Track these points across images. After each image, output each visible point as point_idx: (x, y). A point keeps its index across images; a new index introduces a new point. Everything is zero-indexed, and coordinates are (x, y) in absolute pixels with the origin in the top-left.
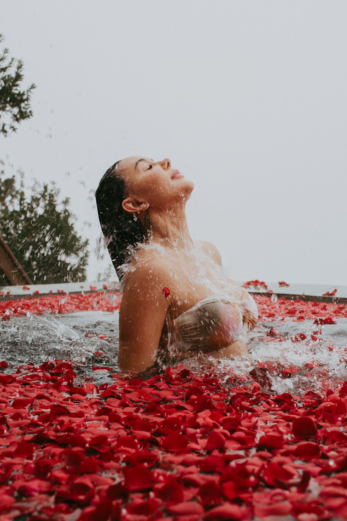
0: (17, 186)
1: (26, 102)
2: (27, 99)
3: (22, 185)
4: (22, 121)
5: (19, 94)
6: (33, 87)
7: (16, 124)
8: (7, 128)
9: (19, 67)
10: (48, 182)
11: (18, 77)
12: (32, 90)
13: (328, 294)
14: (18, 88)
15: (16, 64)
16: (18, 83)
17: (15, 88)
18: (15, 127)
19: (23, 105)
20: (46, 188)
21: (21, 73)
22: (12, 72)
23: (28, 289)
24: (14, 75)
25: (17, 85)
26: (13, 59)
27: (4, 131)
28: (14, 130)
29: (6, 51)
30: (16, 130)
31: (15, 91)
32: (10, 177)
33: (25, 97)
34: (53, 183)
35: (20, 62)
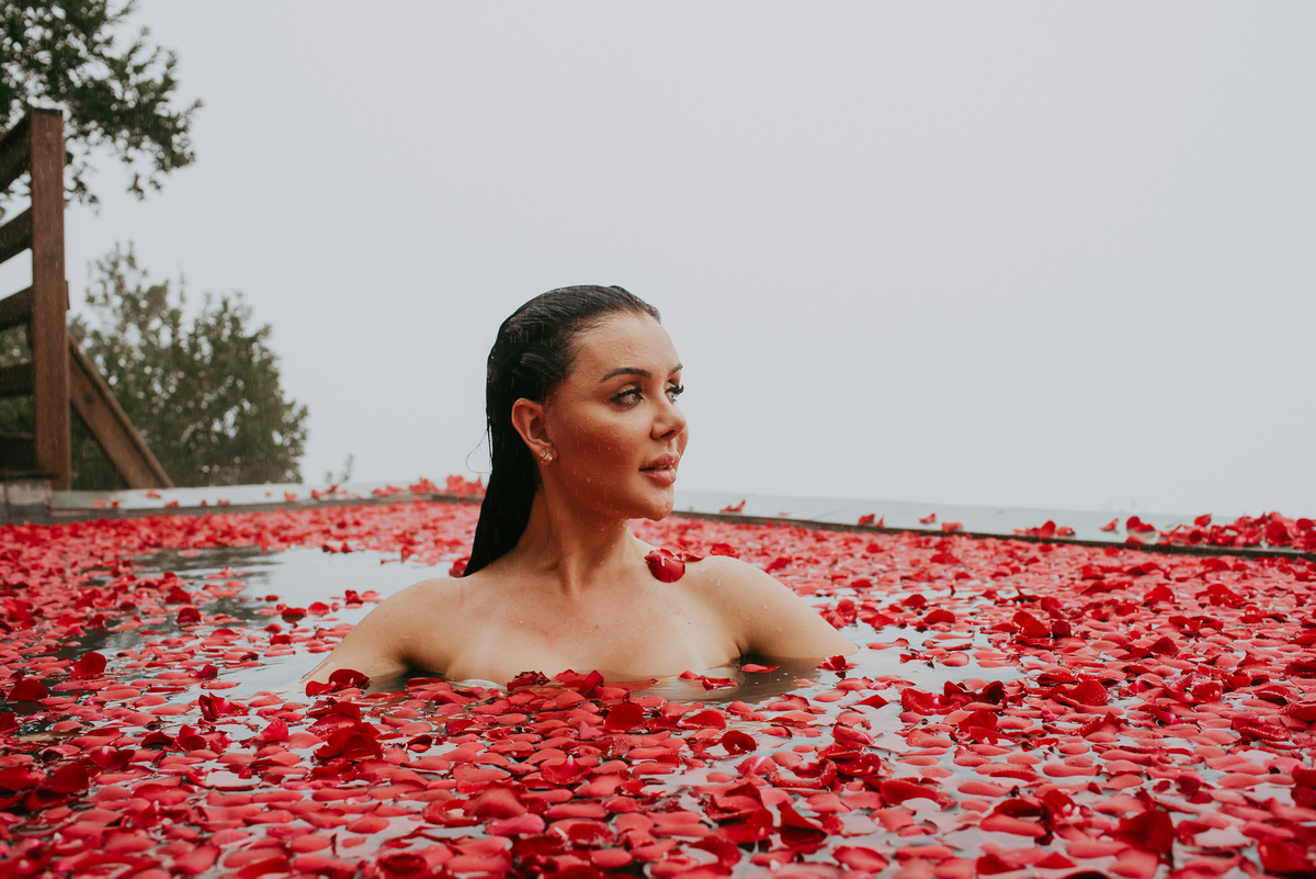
0: (172, 301)
1: (182, 134)
2: (184, 129)
3: (182, 299)
4: (175, 172)
5: (169, 119)
6: (197, 105)
7: (161, 177)
8: (142, 184)
9: (170, 65)
10: (229, 294)
11: (168, 83)
12: (197, 111)
13: (729, 509)
14: (168, 105)
15: (164, 58)
16: (167, 95)
17: (160, 104)
18: (160, 183)
19: (176, 139)
20: (225, 304)
21: (174, 77)
22: (155, 74)
23: (158, 497)
24: (159, 80)
25: (166, 101)
26: (158, 49)
27: (136, 189)
28: (158, 187)
29: (145, 32)
30: (163, 189)
31: (162, 110)
32: (159, 282)
33: (180, 124)
34: (240, 295)
35: (171, 54)
